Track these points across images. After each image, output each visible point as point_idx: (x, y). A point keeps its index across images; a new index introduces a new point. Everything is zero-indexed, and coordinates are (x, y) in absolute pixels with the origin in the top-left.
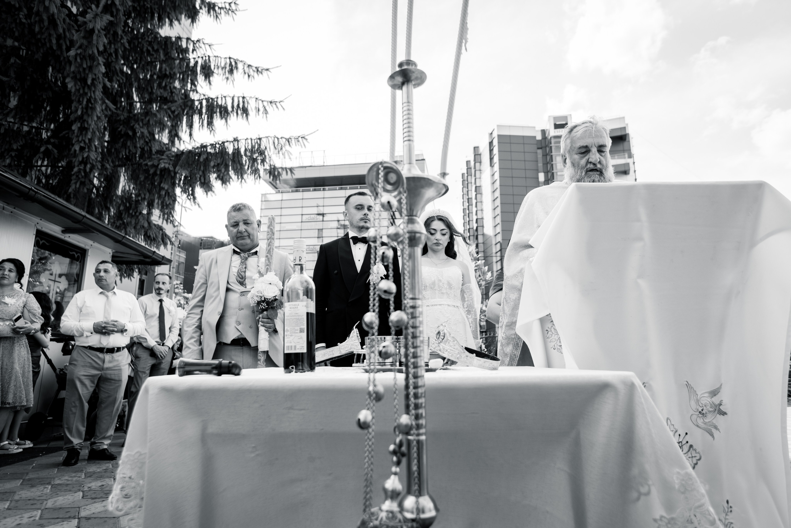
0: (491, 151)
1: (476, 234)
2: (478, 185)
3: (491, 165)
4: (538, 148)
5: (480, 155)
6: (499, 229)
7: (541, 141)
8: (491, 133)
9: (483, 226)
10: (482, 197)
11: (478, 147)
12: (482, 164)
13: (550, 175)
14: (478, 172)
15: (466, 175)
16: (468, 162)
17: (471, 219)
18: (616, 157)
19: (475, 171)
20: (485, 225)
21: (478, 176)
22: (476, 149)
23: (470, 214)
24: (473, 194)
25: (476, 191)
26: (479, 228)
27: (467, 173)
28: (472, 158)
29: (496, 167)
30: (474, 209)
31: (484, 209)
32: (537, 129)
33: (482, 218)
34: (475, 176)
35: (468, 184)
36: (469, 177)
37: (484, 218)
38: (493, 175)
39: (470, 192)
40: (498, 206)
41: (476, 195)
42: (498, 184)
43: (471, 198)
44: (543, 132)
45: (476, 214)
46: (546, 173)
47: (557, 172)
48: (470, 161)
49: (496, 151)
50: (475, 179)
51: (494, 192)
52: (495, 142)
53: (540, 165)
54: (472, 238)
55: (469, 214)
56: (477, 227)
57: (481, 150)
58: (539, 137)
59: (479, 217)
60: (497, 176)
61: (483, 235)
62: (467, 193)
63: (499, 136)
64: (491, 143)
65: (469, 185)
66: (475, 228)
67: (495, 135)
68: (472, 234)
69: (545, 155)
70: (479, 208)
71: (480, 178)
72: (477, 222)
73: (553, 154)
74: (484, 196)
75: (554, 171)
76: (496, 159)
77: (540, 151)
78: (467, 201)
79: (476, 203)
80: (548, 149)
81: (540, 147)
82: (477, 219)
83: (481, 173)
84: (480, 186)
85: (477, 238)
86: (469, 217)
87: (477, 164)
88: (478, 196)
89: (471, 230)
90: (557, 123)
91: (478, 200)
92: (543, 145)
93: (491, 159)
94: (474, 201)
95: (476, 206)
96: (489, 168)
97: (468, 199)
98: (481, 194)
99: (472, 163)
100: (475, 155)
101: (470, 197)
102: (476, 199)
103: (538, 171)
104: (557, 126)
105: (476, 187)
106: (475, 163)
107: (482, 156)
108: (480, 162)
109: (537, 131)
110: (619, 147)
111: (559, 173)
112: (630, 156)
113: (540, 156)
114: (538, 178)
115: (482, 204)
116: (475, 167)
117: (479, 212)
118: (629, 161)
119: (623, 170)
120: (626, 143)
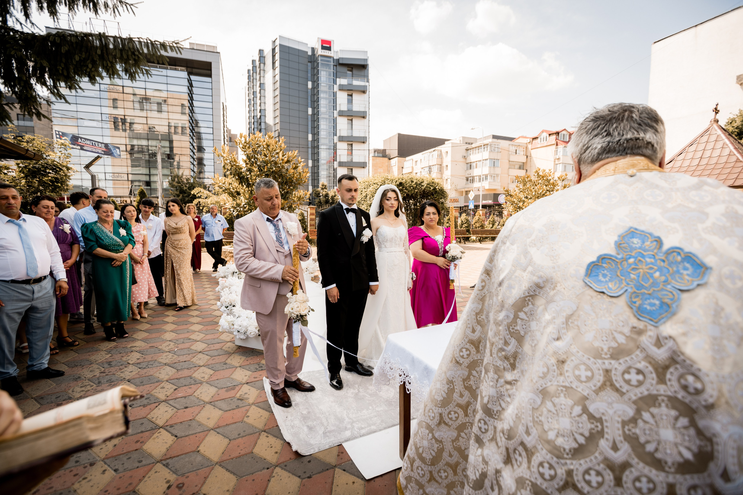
0: (274, 56)
1: (259, 121)
2: (262, 82)
3: (273, 68)
4: (309, 62)
5: (264, 57)
6: (278, 120)
7: (311, 56)
8: (274, 41)
9: (265, 116)
10: (265, 92)
11: (263, 50)
12: (266, 65)
13: (316, 84)
14: (262, 72)
15: (252, 72)
16: (253, 61)
17: (255, 108)
18: (360, 80)
19: (260, 70)
20: (267, 115)
21: (262, 75)
22: (261, 51)
23: (255, 105)
24: (258, 89)
25: (260, 86)
26: (262, 117)
27: (253, 70)
28: (257, 58)
29: (277, 71)
30: (258, 102)
31: (267, 102)
32: (309, 46)
33: (265, 110)
34: (260, 74)
35: (253, 79)
36: (255, 74)
37: (267, 109)
38: (275, 77)
39: (254, 87)
40: (277, 102)
41: (260, 90)
42: (278, 85)
43: (256, 92)
44: (313, 49)
45: (260, 105)
46: (313, 82)
48: (255, 61)
49: (277, 57)
50: (260, 77)
51: (275, 90)
52: (277, 50)
53: (309, 75)
54: (255, 123)
55: (253, 104)
56: (260, 116)
57: (265, 53)
58: (310, 53)
59: (262, 108)
60: (278, 78)
61: (265, 122)
62: (252, 87)
63: (281, 45)
64: (274, 50)
65: (255, 81)
66: (258, 117)
67: (277, 43)
68: (256, 120)
69: (313, 68)
70: (262, 101)
71: (264, 77)
72: (260, 112)
73: (319, 68)
74: (266, 92)
75: (319, 82)
76: (277, 64)
77: (309, 64)
79: (260, 97)
80: (315, 64)
82: (260, 110)
83: (264, 73)
84: (264, 84)
85: (260, 124)
86: (253, 106)
87: (262, 65)
88: (262, 91)
89: (255, 117)
90: (324, 45)
91: (262, 95)
92: (312, 60)
93: (274, 63)
94: (258, 95)
95: (260, 99)
96: (271, 70)
97: (253, 92)
98: (264, 90)
99: (257, 63)
100: (260, 57)
101: (255, 90)
102: (260, 93)
103: (307, 80)
104: (323, 48)
105: (260, 84)
106: (260, 64)
107: (266, 59)
108: (264, 64)
109: (309, 48)
110: (362, 73)
111: (322, 84)
112: (368, 81)
113: (310, 68)
114: (307, 85)
115: (265, 99)
116: (260, 67)
117: (262, 105)
118: (367, 84)
119: (363, 89)
120: (366, 71)
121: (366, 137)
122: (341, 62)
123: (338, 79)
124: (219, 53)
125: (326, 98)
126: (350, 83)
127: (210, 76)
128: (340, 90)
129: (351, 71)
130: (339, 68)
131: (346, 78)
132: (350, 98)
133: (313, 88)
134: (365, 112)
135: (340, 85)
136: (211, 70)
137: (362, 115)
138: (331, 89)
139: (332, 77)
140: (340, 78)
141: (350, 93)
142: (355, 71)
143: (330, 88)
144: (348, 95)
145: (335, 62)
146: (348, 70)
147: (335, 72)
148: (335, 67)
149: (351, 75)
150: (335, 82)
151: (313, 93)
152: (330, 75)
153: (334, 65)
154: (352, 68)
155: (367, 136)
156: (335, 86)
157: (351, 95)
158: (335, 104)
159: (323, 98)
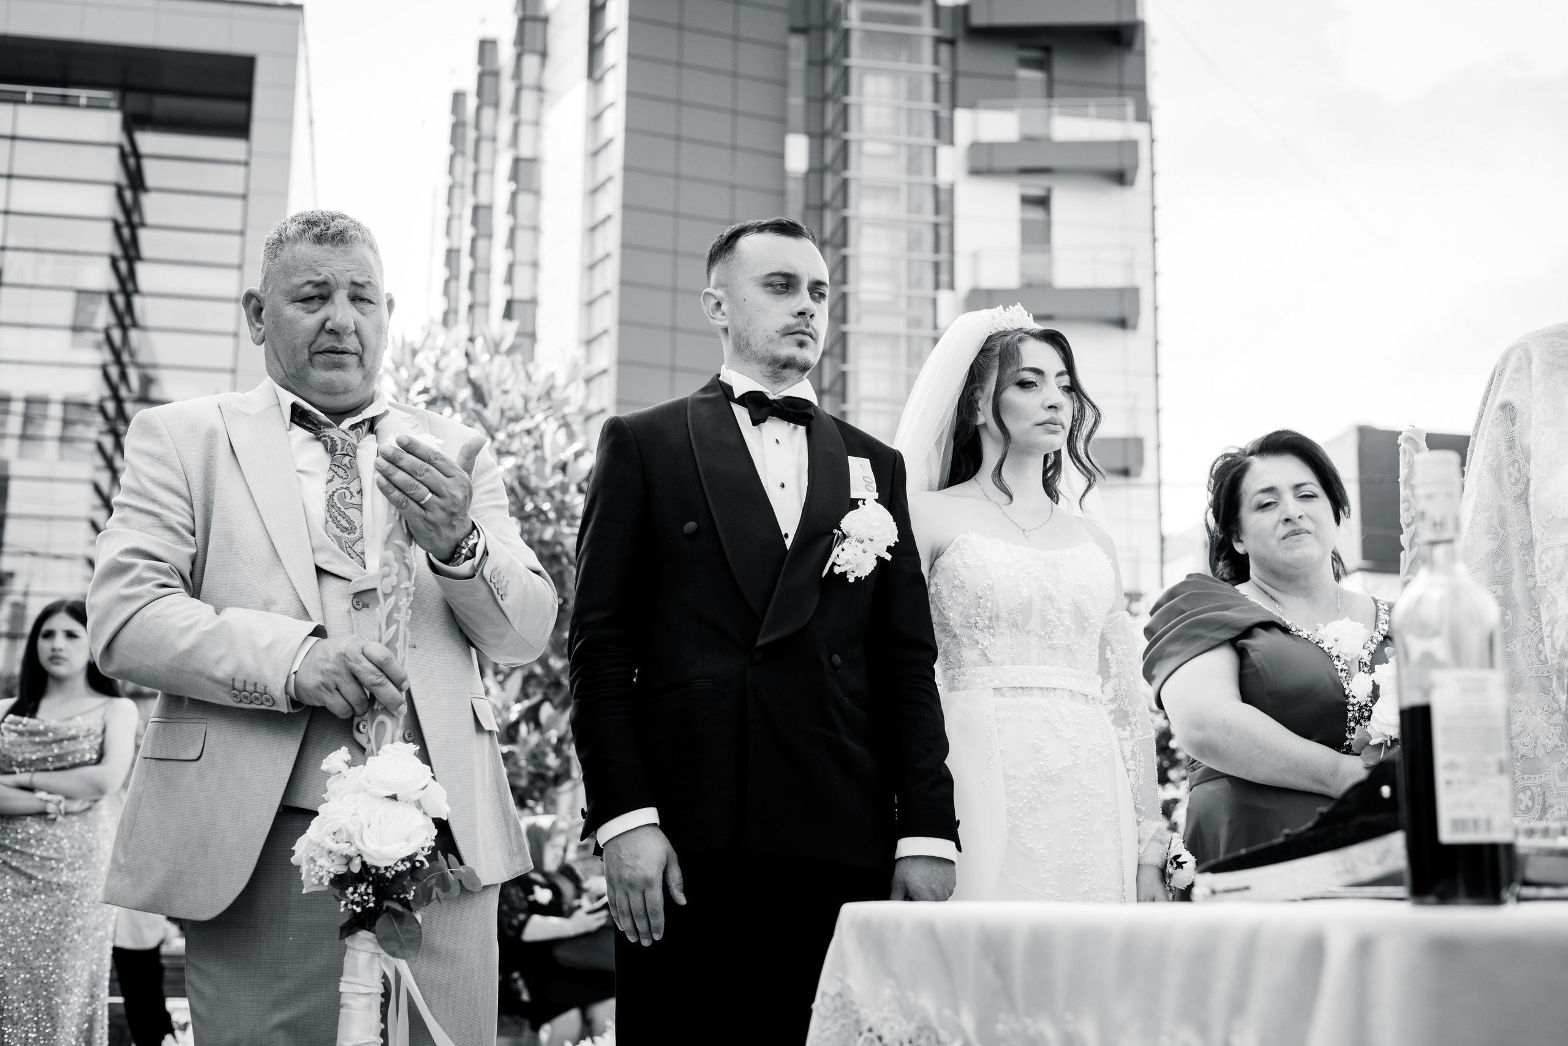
0: (596, 11)
2: (525, 151)
3: (590, 74)
4: (795, 30)
5: (545, 20)
6: (604, 353)
10: (537, 206)
12: (551, 62)
13: (831, 148)
14: (527, 98)
15: (472, 103)
16: (486, 47)
17: (480, 298)
18: (1092, 110)
19: (518, 90)
20: (541, 333)
21: (526, 112)
23: (480, 278)
24: (500, 190)
25: (514, 176)
27: (480, 94)
29: (615, 85)
30: (500, 259)
31: (545, 261)
33: (533, 302)
34: (516, 109)
35: (478, 142)
36: (488, 113)
37: (544, 299)
38: (597, 118)
39: (483, 179)
40: (608, 256)
41: (514, 195)
42: (614, 160)
43: (489, 208)
45: (509, 279)
46: (818, 136)
47: (860, 142)
48: (494, 42)
49: (617, 13)
50: (516, 126)
51: (595, 190)
53: (796, 101)
55: (472, 275)
59: (522, 292)
60: (614, 124)
62: (469, 181)
65: (485, 147)
69: (818, 63)
70: (523, 252)
71: (537, 123)
72: (508, 313)
73: (852, 62)
74: (548, 205)
75: (852, 135)
76: (616, 50)
77: (797, 43)
78: (468, 213)
79: (513, 231)
80: (831, 40)
81: (800, 23)
82: (510, 303)
83: (541, 101)
84: (534, 161)
86: (471, 286)
87: (530, 63)
88: (525, 201)
91: (523, 218)
92: (815, 19)
93: (595, 47)
94: (501, 223)
95: (511, 244)
96: (581, 85)
97: (476, 208)
98: (537, 193)
99: (506, 54)
100: (522, 21)
101: (483, 199)
102: (512, 210)
103: (782, 125)
105: (517, 161)
106: (519, 57)
107: (552, 29)
108: (544, 55)
110: (1107, 71)
111: (869, 147)
112: (1143, 115)
113: (797, 63)
114: (781, 156)
115: (536, 241)
116: (517, 74)
117: (522, 274)
118: (1137, 131)
119: (1112, 162)
120: (1130, 60)
121: (1139, 442)
122: (979, 19)
123: (962, 116)
124: (299, 7)
125: (891, 224)
126: (1036, 130)
127: (240, 129)
128: (975, 172)
129: (1042, 64)
130: (970, 56)
131: (1009, 108)
132: (1036, 214)
133: (817, 170)
134: (1131, 294)
135: (975, 147)
136: (247, 98)
137: (1114, 312)
138: (919, 172)
139: (928, 104)
140: (972, 106)
141: (1035, 187)
142: (1062, 68)
143: (913, 166)
144: (1027, 201)
145: (945, 20)
146: (1026, 63)
147: (945, 77)
148: (944, 50)
149: (1041, 88)
150: (943, 131)
151: (815, 200)
152: (914, 94)
153: (938, 41)
154: (1047, 50)
155: (1144, 429)
156: (944, 152)
157: (1043, 202)
158: (943, 256)
159: (877, 222)
